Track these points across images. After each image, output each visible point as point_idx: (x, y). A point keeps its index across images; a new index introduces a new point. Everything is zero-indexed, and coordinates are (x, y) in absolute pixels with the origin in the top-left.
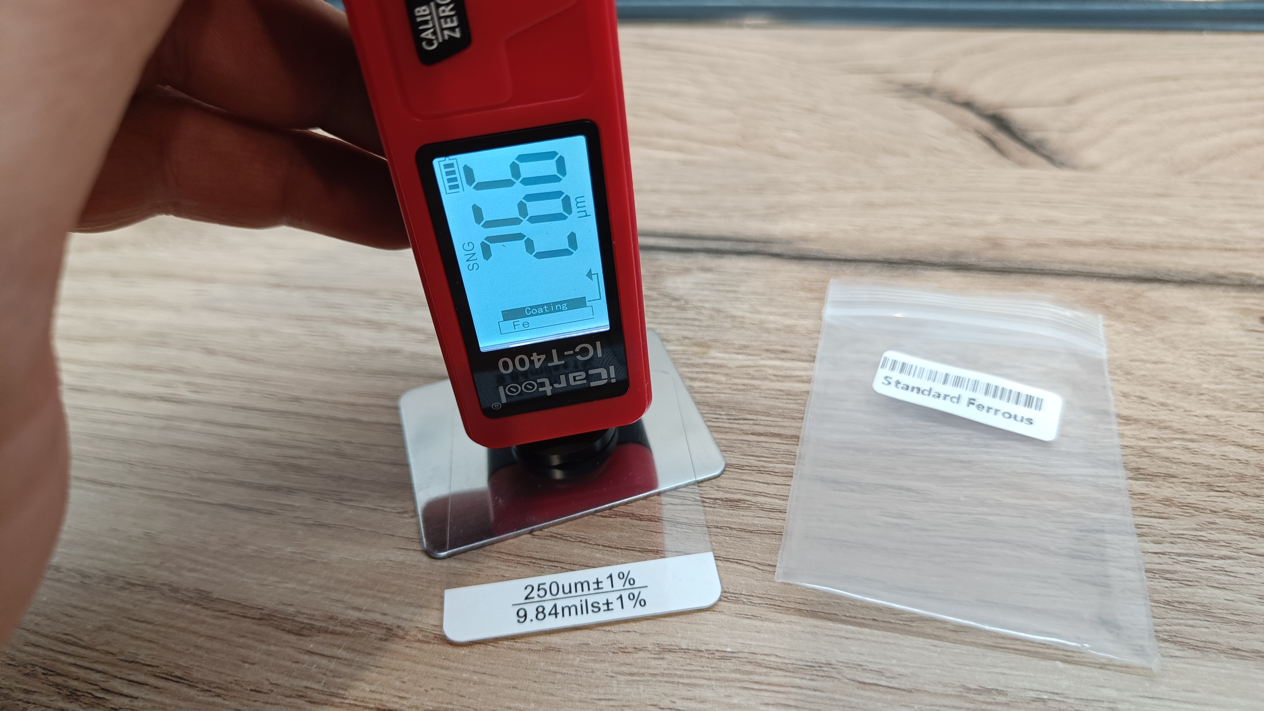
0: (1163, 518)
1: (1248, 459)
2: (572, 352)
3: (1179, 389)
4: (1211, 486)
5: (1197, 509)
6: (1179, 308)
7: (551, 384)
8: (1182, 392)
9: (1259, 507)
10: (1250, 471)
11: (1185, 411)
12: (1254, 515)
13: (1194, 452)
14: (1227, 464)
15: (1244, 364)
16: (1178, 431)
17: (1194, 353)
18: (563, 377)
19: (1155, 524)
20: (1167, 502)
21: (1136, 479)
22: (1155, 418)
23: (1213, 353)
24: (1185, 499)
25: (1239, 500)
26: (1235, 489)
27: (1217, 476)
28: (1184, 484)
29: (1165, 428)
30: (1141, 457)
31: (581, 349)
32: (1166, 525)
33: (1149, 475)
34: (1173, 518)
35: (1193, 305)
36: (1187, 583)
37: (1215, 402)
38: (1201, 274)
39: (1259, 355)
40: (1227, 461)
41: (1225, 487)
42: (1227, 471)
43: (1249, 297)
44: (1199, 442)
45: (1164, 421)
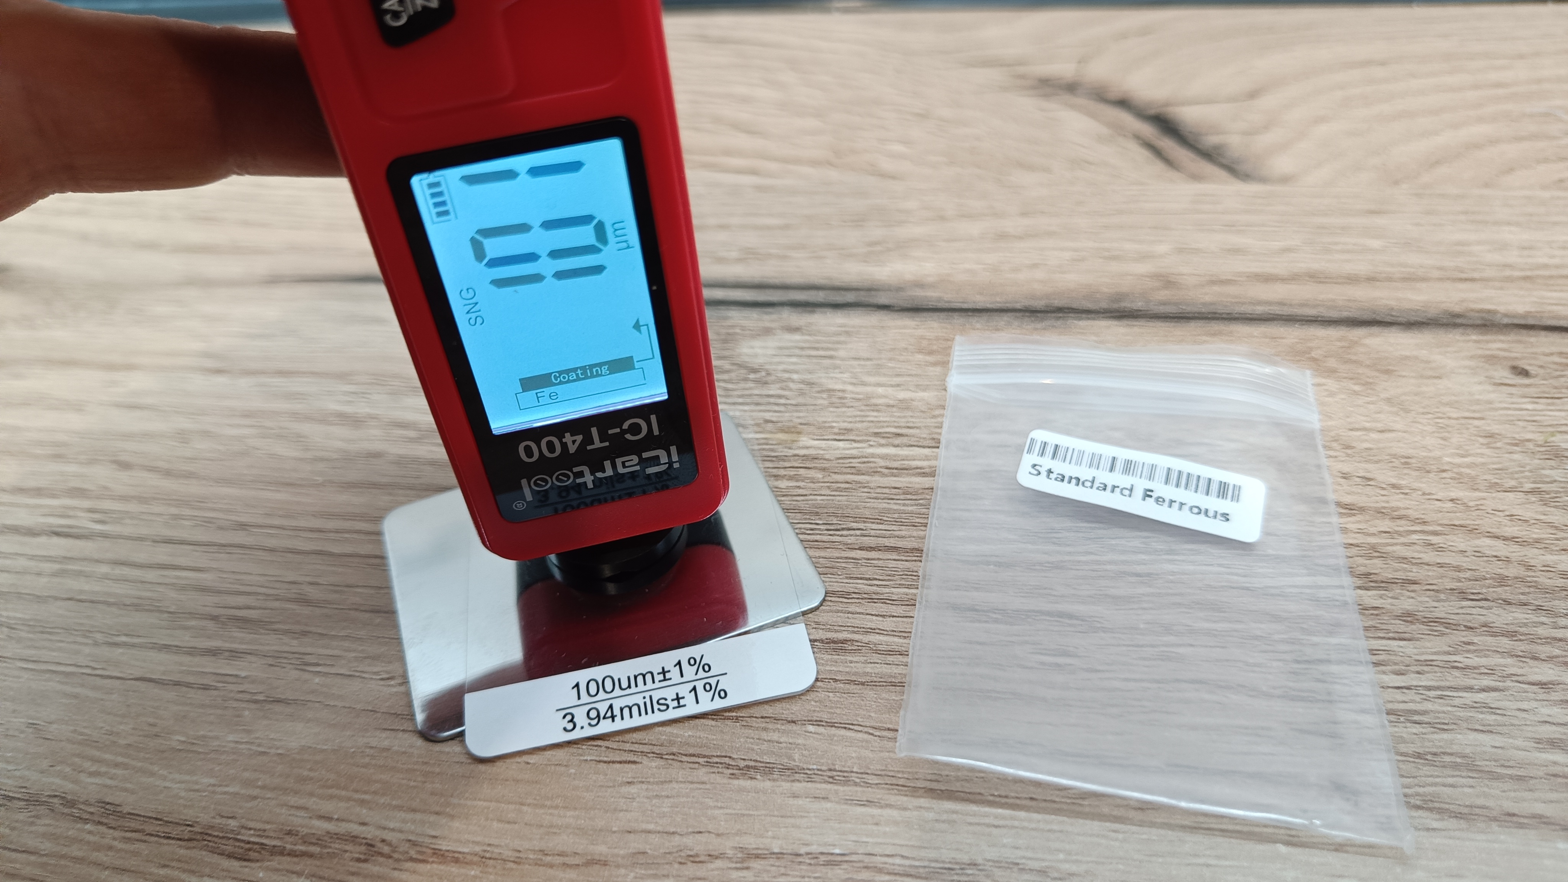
0: (1405, 640)
1: (1508, 555)
2: (618, 430)
3: (1414, 465)
4: (1464, 593)
5: (1447, 625)
6: (1407, 358)
7: (592, 473)
8: (1419, 469)
9: (1527, 619)
10: (1512, 571)
11: (1424, 494)
12: (1522, 630)
13: (1440, 549)
14: (1482, 563)
15: (1495, 428)
16: (1416, 521)
17: (1430, 416)
18: (607, 464)
19: (1396, 649)
20: (1408, 617)
21: (1367, 589)
22: (1386, 505)
23: (1455, 415)
24: (1431, 612)
25: (1501, 611)
26: (1495, 596)
27: (1470, 580)
28: (1429, 592)
29: (1400, 518)
30: (1371, 558)
31: (631, 425)
32: (1408, 649)
33: (1383, 582)
34: (1418, 640)
35: (1423, 353)
36: (1441, 727)
37: (1462, 481)
38: (1432, 312)
39: (1513, 415)
40: (1482, 559)
41: (1482, 594)
42: (1482, 572)
43: (1495, 341)
44: (1445, 534)
45: (1398, 509)
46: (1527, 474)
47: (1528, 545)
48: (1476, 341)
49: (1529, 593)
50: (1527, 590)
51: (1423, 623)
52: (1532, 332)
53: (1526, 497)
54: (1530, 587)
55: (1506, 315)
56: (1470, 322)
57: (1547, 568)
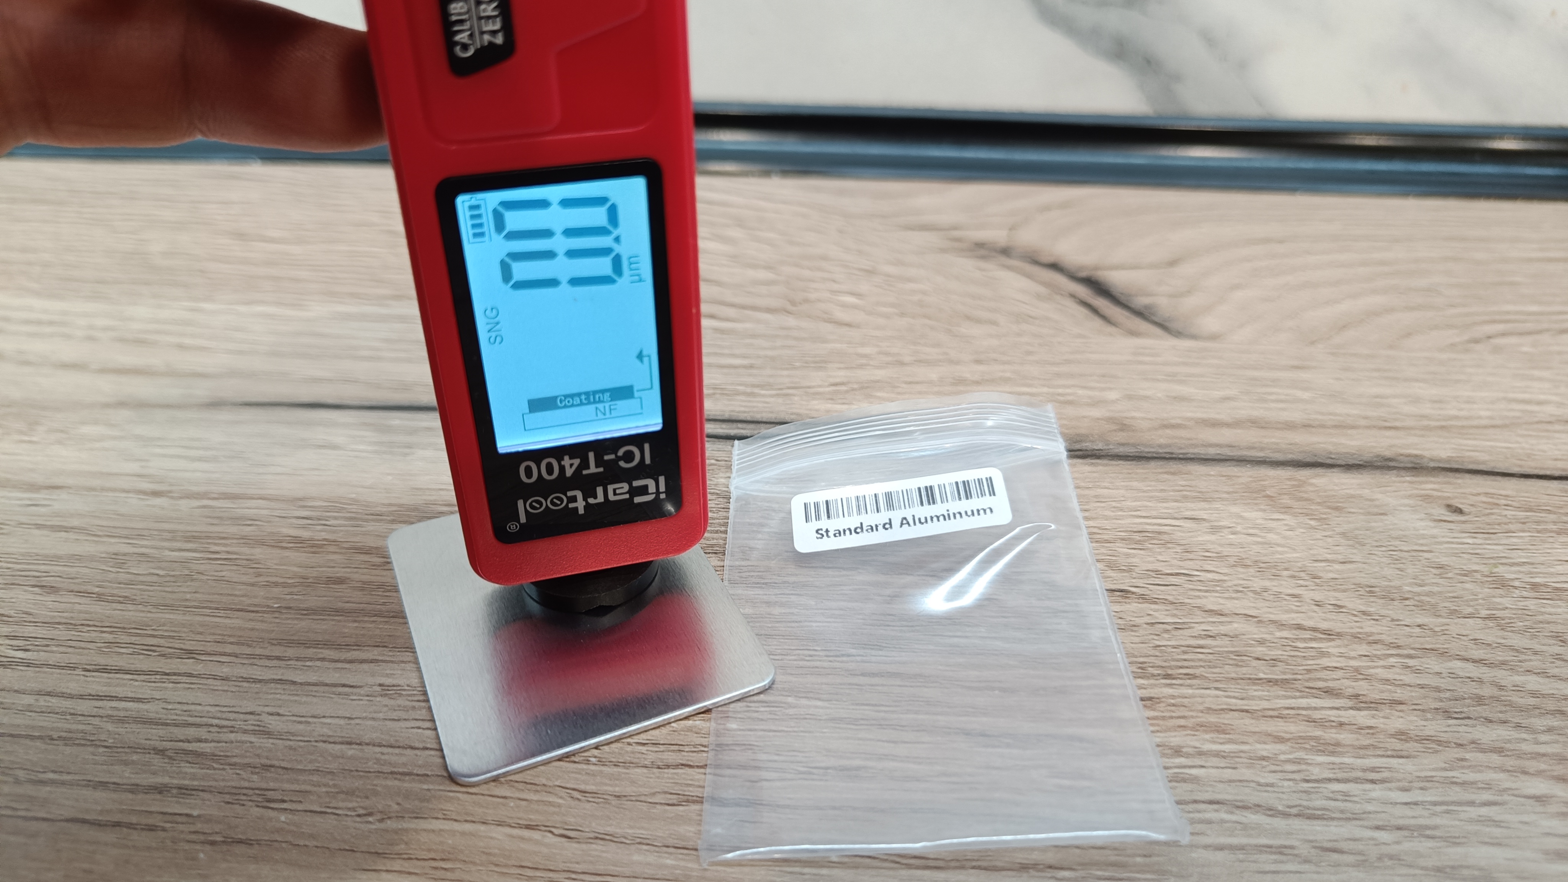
0: (1402, 757)
1: (1480, 676)
3: (1379, 593)
4: (1447, 712)
5: (1439, 743)
6: (1353, 496)
8: (1384, 597)
9: (1510, 736)
10: (1487, 691)
11: (1393, 620)
12: (1508, 746)
13: (1417, 671)
14: (1458, 684)
15: (1444, 560)
16: (1390, 645)
17: (1384, 549)
19: (1396, 766)
20: (1402, 735)
21: (1359, 709)
22: (1360, 630)
23: (1405, 549)
24: (1421, 730)
25: (1484, 729)
26: (1477, 715)
27: (1451, 700)
28: (1415, 712)
29: (1376, 642)
30: (1357, 680)
32: (1409, 766)
33: (1372, 703)
34: (1415, 757)
35: (1366, 492)
36: (1453, 841)
37: (1424, 608)
38: (1367, 456)
39: (1456, 549)
40: (1457, 680)
41: (1464, 713)
42: (1460, 692)
43: (1427, 482)
44: (1419, 657)
45: (1371, 634)
46: (1480, 601)
47: (1496, 667)
48: (1410, 482)
49: (1506, 711)
50: (1504, 709)
51: (1416, 741)
52: (1457, 475)
53: (1484, 622)
54: (1505, 705)
55: (1432, 460)
56: (1402, 465)
57: (1518, 689)
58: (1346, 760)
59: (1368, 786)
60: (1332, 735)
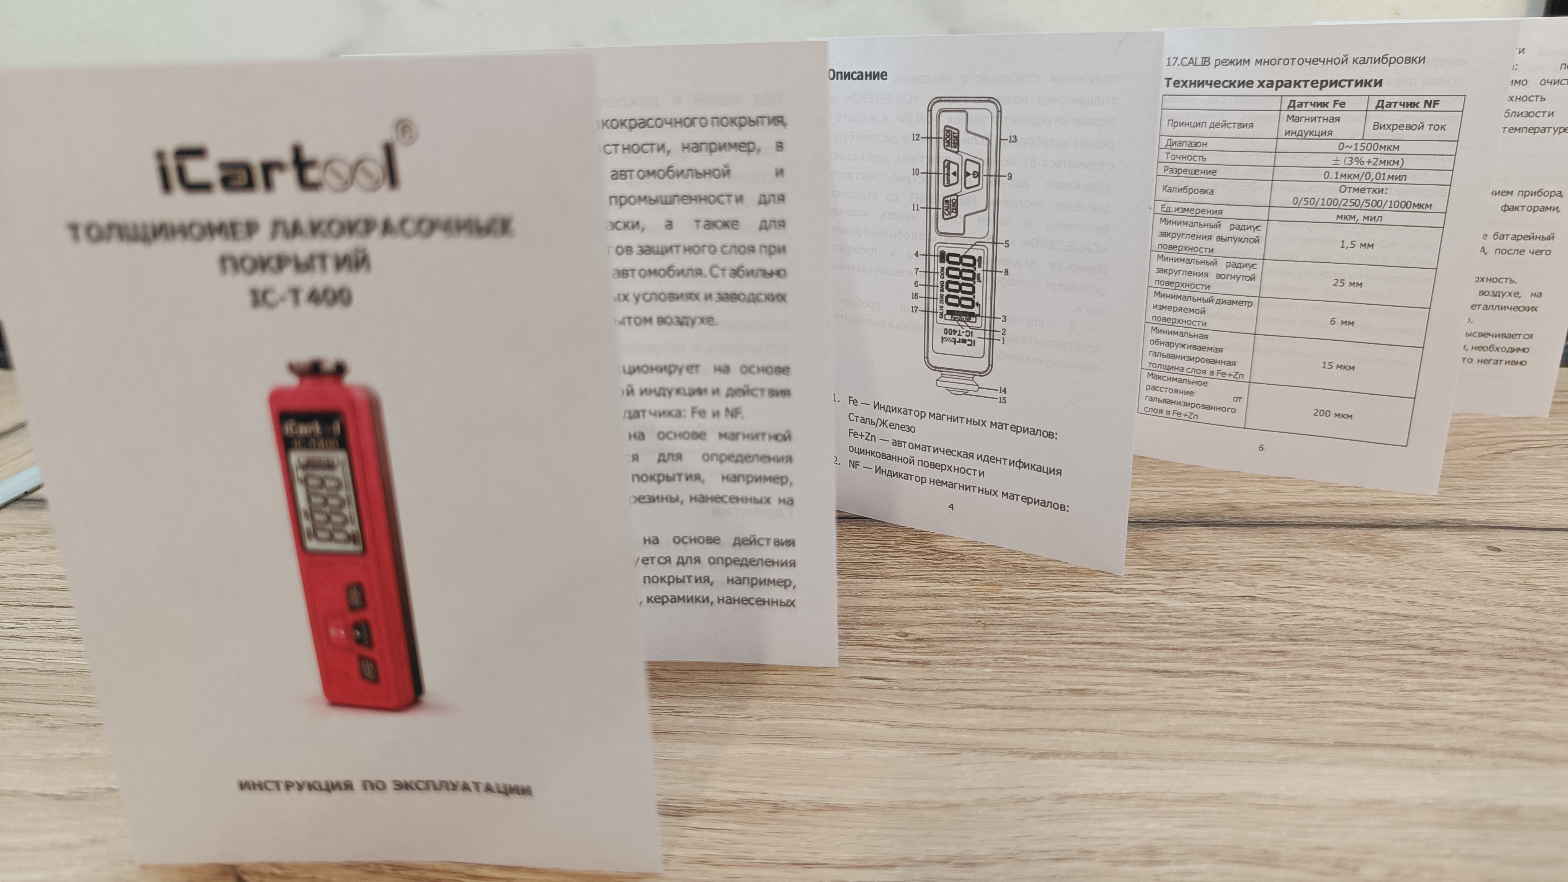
0: (1470, 678)
1: (1522, 636)
3: (1441, 595)
5: (1497, 671)
6: (1414, 543)
8: (1445, 597)
9: (1547, 667)
10: (1529, 645)
13: (1475, 635)
14: (1508, 641)
15: (1488, 576)
16: (1454, 622)
17: (1442, 571)
19: (1466, 683)
21: (1435, 655)
22: (1429, 614)
23: (1458, 571)
24: (1482, 665)
25: (1529, 663)
26: (1522, 657)
27: (1502, 649)
29: (1442, 620)
30: (1432, 640)
32: (1476, 683)
33: (1444, 651)
34: (1479, 678)
35: (1426, 541)
38: (1423, 522)
39: (1498, 570)
40: (1505, 639)
41: (1513, 655)
42: (1509, 645)
43: (1471, 535)
44: (1476, 628)
45: (1439, 616)
46: (1518, 598)
47: (1534, 632)
49: (1544, 654)
52: (1494, 530)
53: (1523, 609)
54: (1543, 652)
55: (1473, 522)
56: (1449, 527)
57: (1551, 643)
58: (1430, 680)
59: (1447, 693)
60: (1418, 668)
